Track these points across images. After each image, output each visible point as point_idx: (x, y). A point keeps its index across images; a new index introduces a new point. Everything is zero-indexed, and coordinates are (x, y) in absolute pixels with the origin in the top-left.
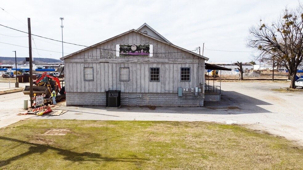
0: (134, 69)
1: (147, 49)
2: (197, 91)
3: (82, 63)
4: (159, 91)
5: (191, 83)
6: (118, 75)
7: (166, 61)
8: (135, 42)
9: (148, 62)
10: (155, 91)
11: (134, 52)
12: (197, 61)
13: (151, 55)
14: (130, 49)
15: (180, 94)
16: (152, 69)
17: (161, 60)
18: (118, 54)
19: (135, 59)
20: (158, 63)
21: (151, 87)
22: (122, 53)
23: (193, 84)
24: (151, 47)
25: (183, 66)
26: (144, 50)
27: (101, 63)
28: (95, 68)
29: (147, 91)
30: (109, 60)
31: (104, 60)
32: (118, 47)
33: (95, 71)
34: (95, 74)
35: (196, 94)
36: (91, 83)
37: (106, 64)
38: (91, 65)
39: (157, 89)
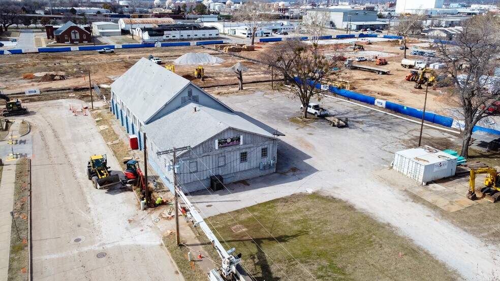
0: (229, 156)
1: (239, 139)
2: (272, 163)
3: (188, 159)
4: (247, 169)
5: (268, 158)
6: (217, 163)
7: (252, 145)
8: (229, 136)
9: (239, 149)
10: (244, 169)
11: (229, 143)
12: (272, 142)
13: (241, 143)
14: (226, 142)
15: (261, 168)
16: (242, 154)
17: (248, 146)
18: (217, 148)
19: (230, 149)
20: (246, 148)
21: (241, 167)
22: (220, 145)
23: (269, 158)
24: (242, 137)
25: (263, 147)
26: (236, 140)
27: (204, 157)
28: (198, 162)
29: (238, 171)
30: (210, 153)
31: (206, 154)
32: (217, 141)
33: (199, 164)
34: (199, 166)
35: (271, 165)
36: (195, 174)
37: (208, 157)
38: (195, 160)
39: (245, 167)
